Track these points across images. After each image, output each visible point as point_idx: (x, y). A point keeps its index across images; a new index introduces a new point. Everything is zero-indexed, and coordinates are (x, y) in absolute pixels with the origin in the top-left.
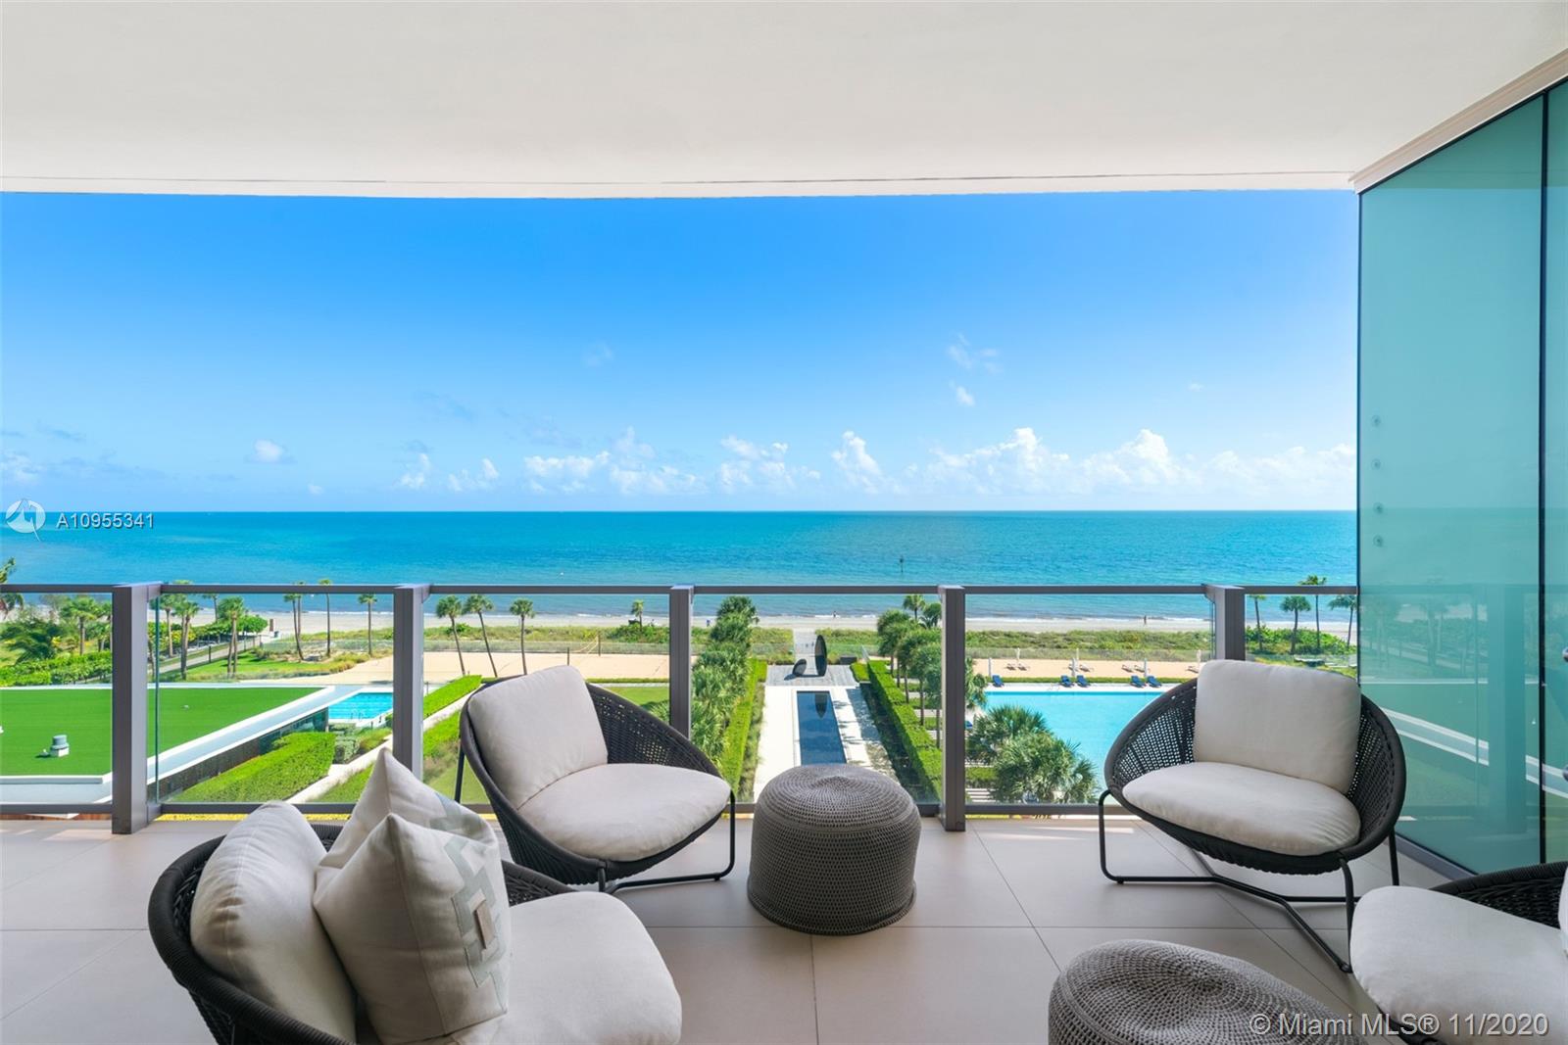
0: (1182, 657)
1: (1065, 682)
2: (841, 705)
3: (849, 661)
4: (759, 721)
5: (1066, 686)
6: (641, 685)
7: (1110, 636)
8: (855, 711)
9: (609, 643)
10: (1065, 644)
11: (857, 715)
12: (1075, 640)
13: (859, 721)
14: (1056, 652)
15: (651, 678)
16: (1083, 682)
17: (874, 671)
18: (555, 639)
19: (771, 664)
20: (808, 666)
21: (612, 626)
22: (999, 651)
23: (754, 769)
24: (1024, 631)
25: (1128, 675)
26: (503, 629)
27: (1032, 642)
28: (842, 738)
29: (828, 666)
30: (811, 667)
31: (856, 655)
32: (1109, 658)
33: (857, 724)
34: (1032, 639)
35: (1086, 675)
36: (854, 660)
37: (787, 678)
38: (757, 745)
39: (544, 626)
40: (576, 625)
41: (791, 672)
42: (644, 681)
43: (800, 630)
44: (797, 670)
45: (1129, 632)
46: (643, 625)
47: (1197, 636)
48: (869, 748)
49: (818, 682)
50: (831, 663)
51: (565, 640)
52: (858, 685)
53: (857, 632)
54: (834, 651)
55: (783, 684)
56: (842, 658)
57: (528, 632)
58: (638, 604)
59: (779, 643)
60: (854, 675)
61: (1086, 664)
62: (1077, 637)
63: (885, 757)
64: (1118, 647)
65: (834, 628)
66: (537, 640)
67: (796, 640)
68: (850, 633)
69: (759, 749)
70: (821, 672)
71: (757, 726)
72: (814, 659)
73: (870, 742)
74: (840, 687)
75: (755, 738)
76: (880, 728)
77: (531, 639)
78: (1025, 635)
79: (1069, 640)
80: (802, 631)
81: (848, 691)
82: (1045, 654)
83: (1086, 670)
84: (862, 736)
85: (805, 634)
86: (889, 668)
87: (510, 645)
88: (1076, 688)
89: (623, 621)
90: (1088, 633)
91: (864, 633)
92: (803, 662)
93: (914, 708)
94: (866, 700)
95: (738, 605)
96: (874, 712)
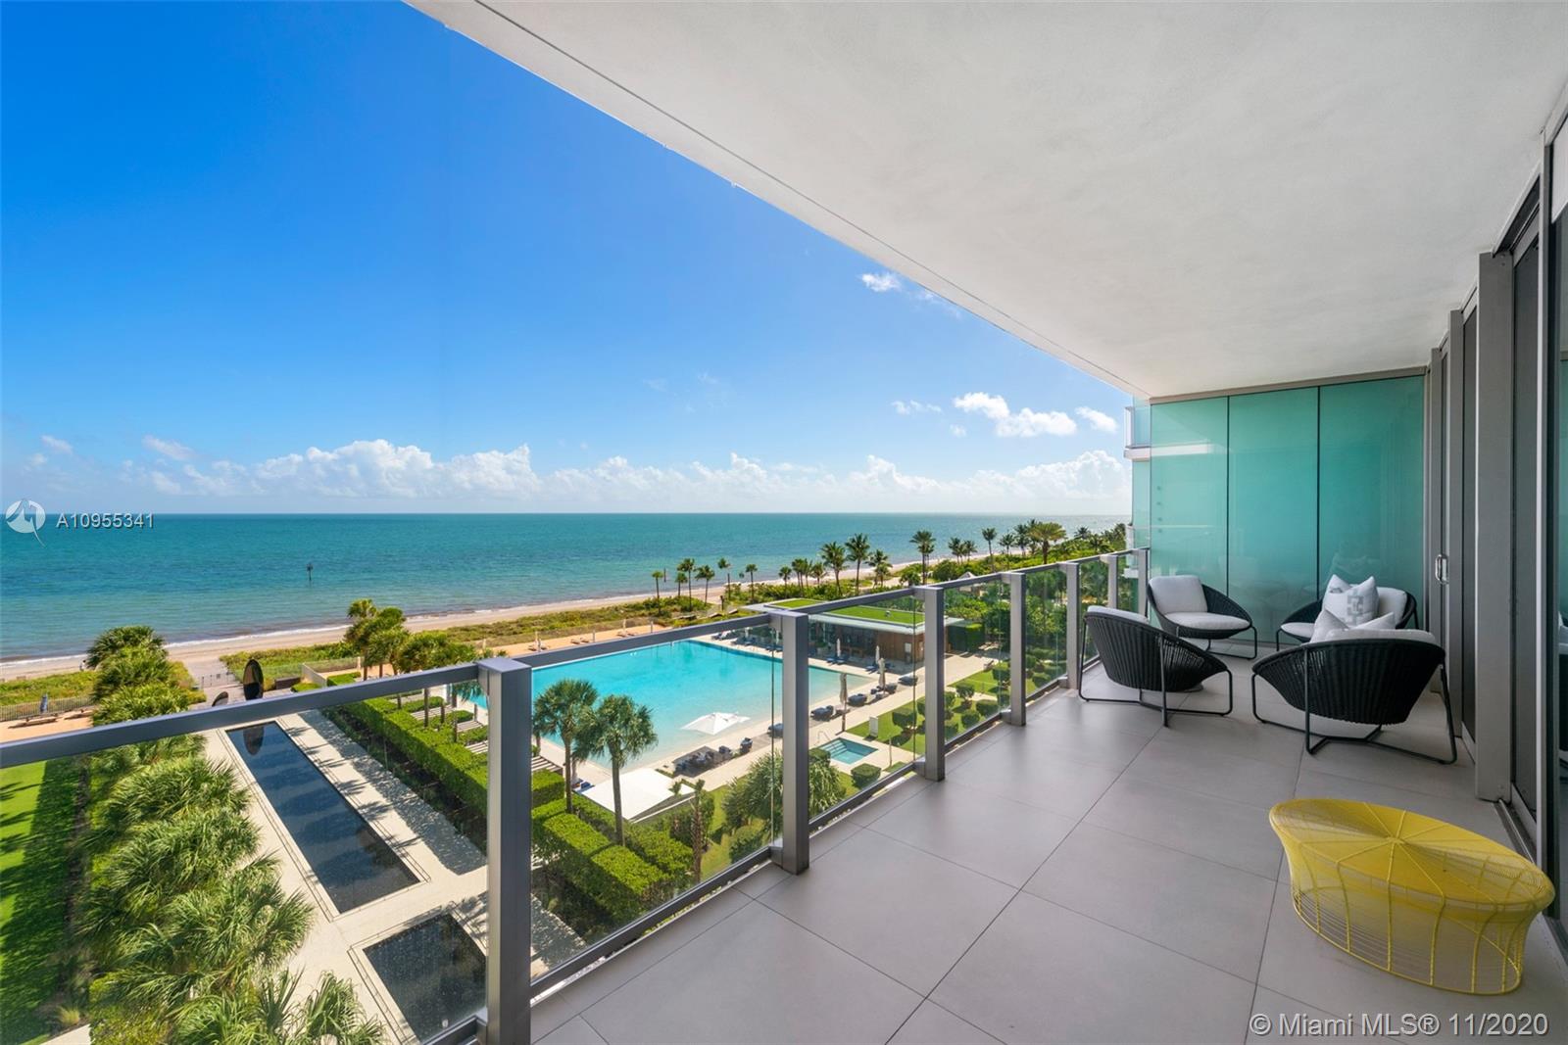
0: (611, 626)
3: (288, 684)
7: (554, 618)
8: (320, 733)
10: (520, 629)
11: (326, 737)
12: (528, 625)
13: (330, 742)
14: (513, 638)
24: (479, 623)
27: (490, 632)
28: (317, 764)
31: (296, 675)
32: (558, 636)
33: (330, 746)
34: (489, 630)
36: (296, 681)
45: (567, 613)
47: (616, 609)
48: (357, 766)
56: (278, 682)
61: (544, 643)
62: (528, 622)
63: (381, 770)
64: (565, 626)
73: (356, 760)
74: (290, 714)
76: (363, 742)
78: (482, 627)
79: (521, 626)
82: (505, 641)
84: (343, 756)
90: (536, 618)
93: (410, 711)
94: (332, 718)
95: (131, 638)
96: (348, 728)
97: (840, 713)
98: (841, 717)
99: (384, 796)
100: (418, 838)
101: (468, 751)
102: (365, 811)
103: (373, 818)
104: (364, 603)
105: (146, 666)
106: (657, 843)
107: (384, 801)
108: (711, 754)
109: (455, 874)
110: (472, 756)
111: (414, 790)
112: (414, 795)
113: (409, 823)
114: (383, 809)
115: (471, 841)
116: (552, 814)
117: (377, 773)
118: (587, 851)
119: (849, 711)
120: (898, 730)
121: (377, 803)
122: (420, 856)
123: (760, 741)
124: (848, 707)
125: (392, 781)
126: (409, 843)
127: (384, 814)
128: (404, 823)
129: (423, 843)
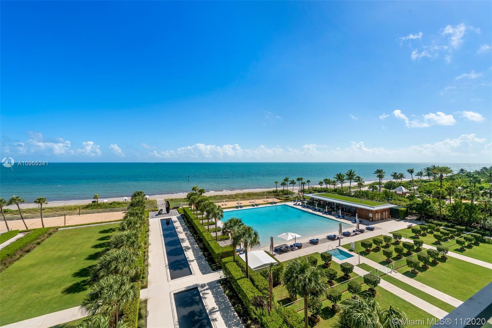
0: (261, 198)
1: (237, 207)
2: (175, 222)
3: (176, 208)
4: (148, 231)
5: (237, 208)
6: (99, 224)
7: (245, 194)
8: (180, 223)
9: (84, 211)
10: (235, 197)
11: (181, 224)
13: (182, 226)
14: (233, 199)
15: (104, 221)
16: (241, 207)
17: (186, 210)
18: (57, 211)
19: (150, 211)
20: (163, 211)
21: (84, 204)
22: (219, 201)
23: (148, 248)
24: (225, 194)
25: (251, 204)
26: (30, 209)
27: (227, 197)
28: (177, 232)
29: (170, 210)
30: (164, 211)
31: (178, 206)
32: (246, 200)
33: (181, 227)
35: (241, 205)
36: (178, 207)
37: (156, 215)
38: (148, 239)
39: (51, 206)
40: (67, 205)
41: (158, 213)
42: (100, 223)
43: (160, 199)
44: (160, 213)
45: (249, 193)
46: (99, 203)
47: (264, 192)
48: (186, 234)
49: (167, 215)
50: (171, 209)
51: (63, 211)
52: (180, 215)
53: (178, 199)
54: (172, 205)
55: (155, 218)
56: (174, 207)
57: (43, 210)
58: (96, 196)
59: (153, 204)
60: (179, 212)
61: (241, 202)
62: (237, 195)
63: (191, 236)
64: (248, 197)
65: (170, 198)
66: (48, 212)
67: (158, 203)
68: (176, 199)
69: (149, 240)
70: (168, 212)
71: (147, 233)
72: (165, 208)
73: (186, 232)
74: (174, 217)
75: (147, 237)
76: (189, 227)
77: (46, 212)
78: (225, 195)
80: (160, 200)
81: (177, 217)
82: (231, 200)
83: (241, 204)
84: (183, 230)
85: (161, 201)
86: (190, 209)
87: (34, 215)
88: (240, 209)
89: (89, 202)
90: (240, 194)
91: (180, 199)
92: (162, 210)
93: (200, 220)
94: (183, 219)
95: (139, 194)
96: (186, 223)
97: (338, 238)
98: (339, 240)
99: (190, 245)
100: (195, 260)
101: (211, 235)
102: (184, 248)
103: (186, 251)
104: (196, 187)
105: (139, 202)
106: (260, 280)
107: (190, 246)
108: (287, 247)
109: (202, 274)
110: (211, 237)
111: (198, 244)
112: (197, 246)
113: (194, 255)
114: (189, 248)
115: (209, 264)
116: (229, 261)
117: (190, 237)
118: (236, 278)
119: (343, 238)
120: (364, 249)
121: (188, 246)
122: (194, 266)
123: (305, 245)
124: (342, 236)
125: (193, 240)
126: (192, 261)
127: (189, 250)
128: (193, 254)
129: (196, 261)
